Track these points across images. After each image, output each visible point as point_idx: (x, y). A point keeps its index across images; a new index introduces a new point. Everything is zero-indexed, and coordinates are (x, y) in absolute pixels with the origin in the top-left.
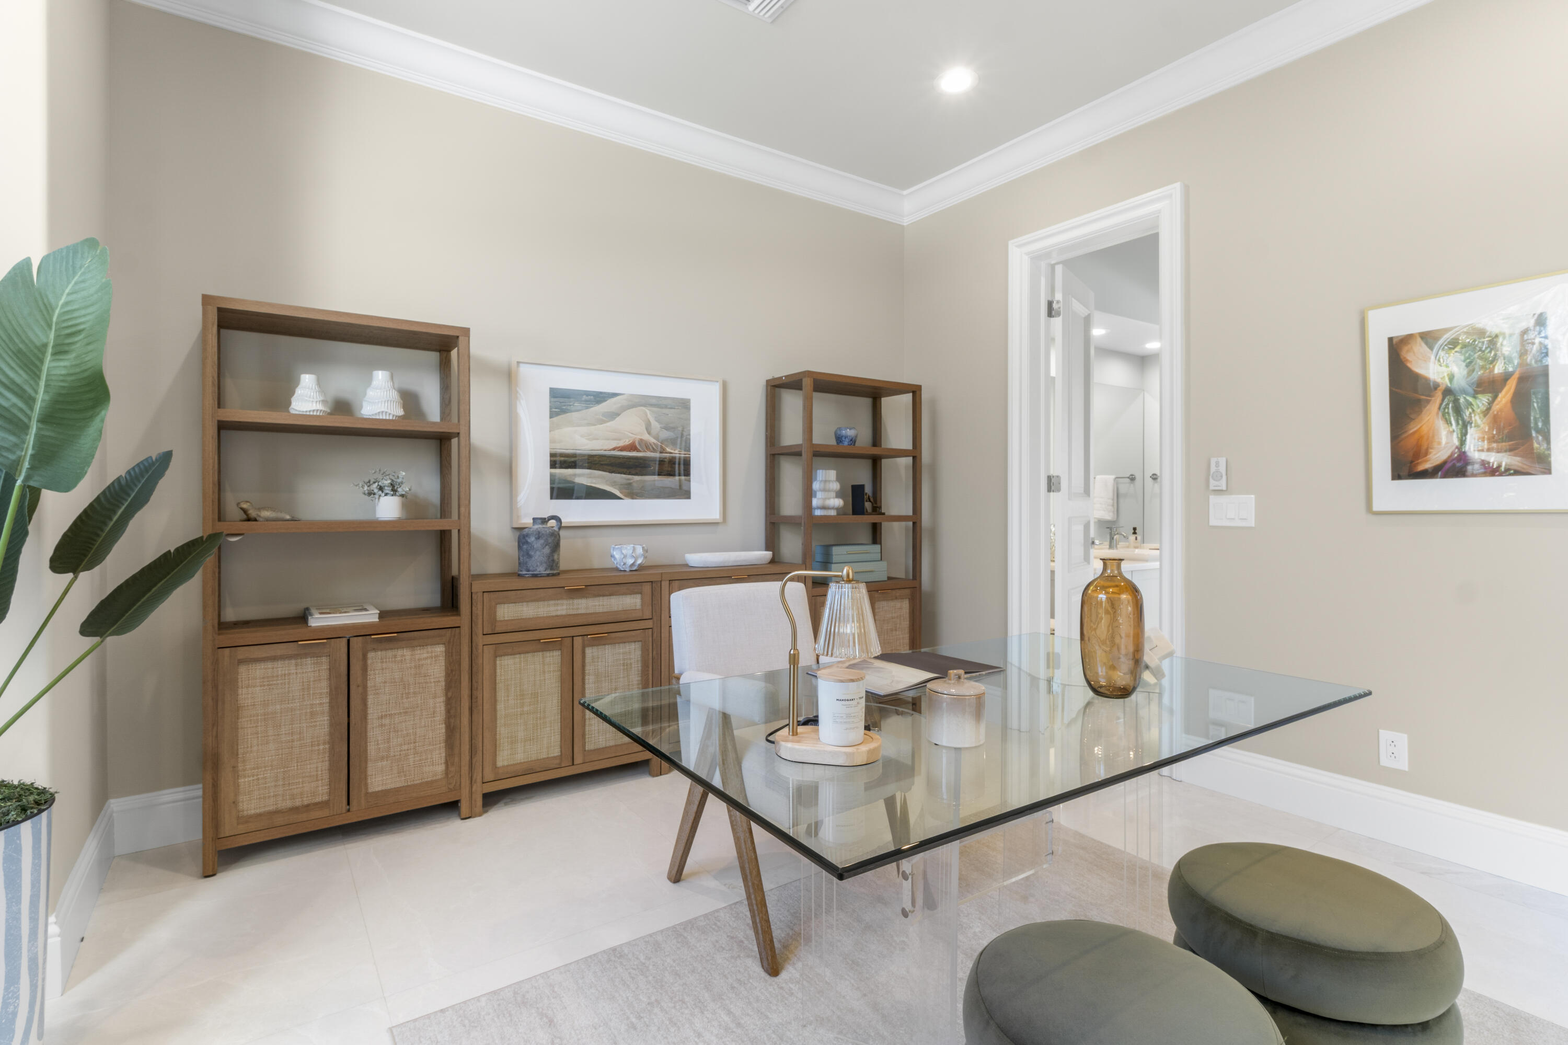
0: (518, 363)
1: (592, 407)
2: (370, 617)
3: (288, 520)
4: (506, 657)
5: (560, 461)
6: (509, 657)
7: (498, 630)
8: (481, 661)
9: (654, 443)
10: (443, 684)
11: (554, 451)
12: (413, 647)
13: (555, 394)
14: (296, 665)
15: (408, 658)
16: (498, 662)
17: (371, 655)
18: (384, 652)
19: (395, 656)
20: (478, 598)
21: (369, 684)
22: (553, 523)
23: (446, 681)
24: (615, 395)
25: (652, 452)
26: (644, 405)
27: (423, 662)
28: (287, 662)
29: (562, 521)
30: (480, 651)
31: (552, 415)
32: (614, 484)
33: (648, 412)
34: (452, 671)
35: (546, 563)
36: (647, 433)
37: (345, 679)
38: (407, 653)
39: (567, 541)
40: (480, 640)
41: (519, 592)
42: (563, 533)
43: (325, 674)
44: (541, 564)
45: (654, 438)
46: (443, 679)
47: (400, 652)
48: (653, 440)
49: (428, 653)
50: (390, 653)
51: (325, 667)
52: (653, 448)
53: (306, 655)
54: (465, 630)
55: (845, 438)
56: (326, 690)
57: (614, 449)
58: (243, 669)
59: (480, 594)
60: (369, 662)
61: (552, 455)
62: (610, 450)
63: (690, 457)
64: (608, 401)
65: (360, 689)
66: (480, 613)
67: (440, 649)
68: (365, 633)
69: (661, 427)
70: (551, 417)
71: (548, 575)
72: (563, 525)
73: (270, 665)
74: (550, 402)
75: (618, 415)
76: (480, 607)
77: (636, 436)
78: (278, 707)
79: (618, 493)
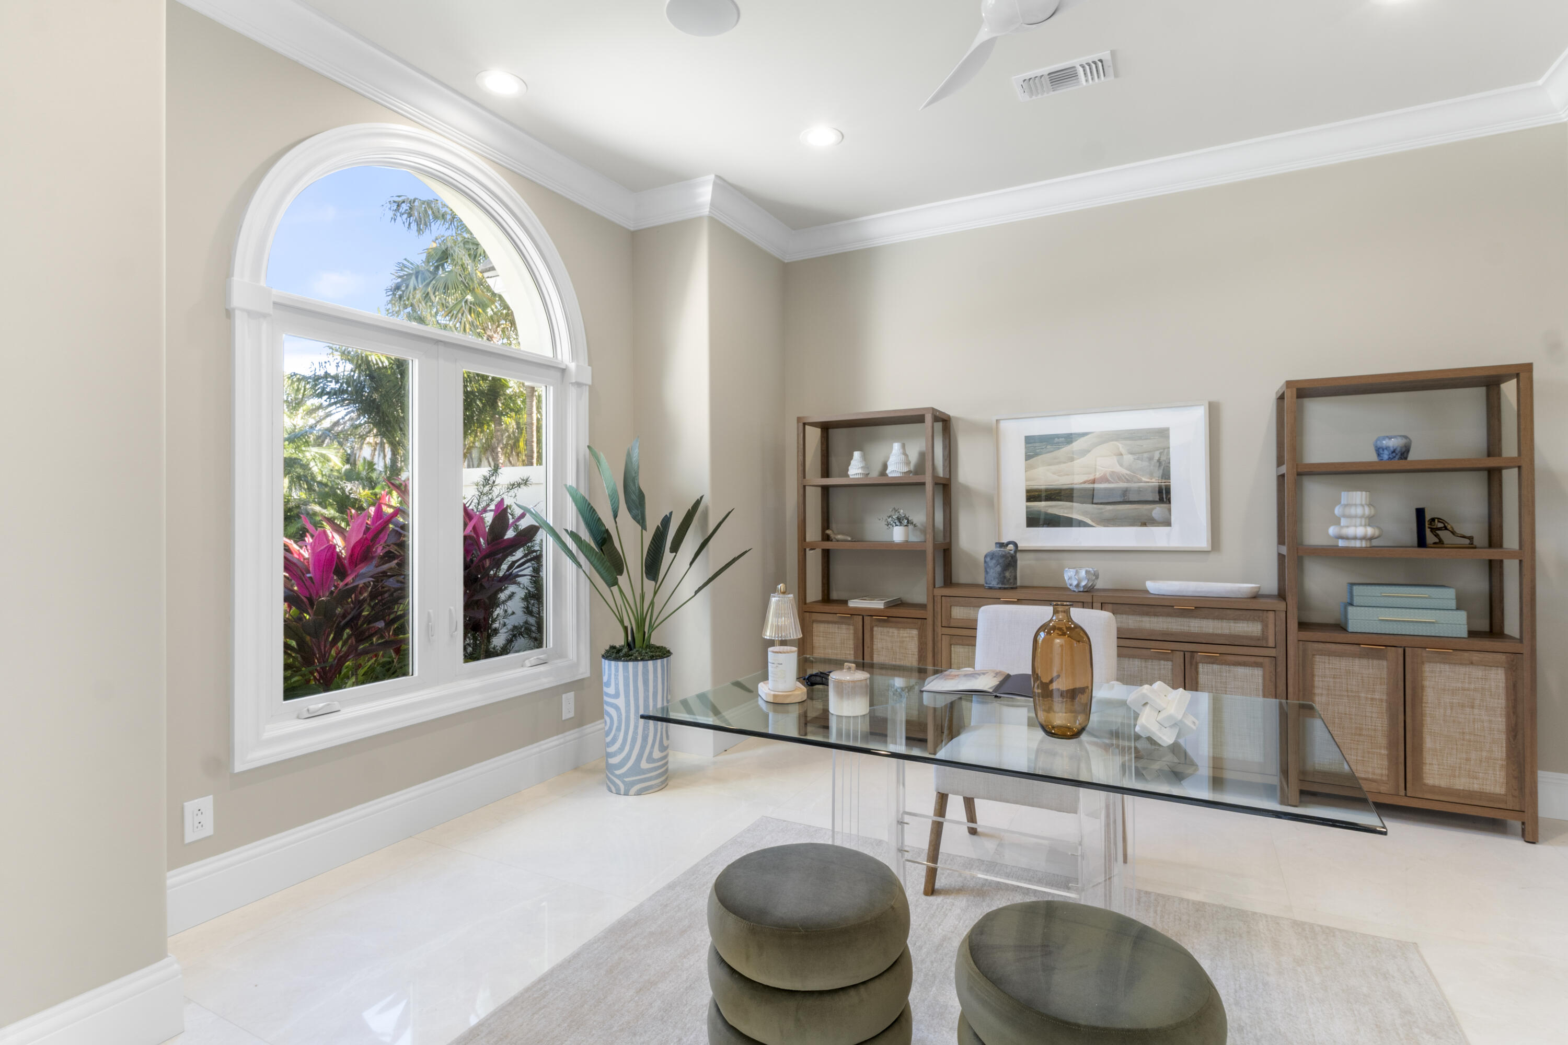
0: (998, 421)
1: (1062, 448)
2: (878, 605)
3: (850, 541)
4: (958, 646)
5: (1033, 496)
6: (961, 646)
7: (952, 625)
8: (940, 646)
9: (1127, 474)
10: (917, 656)
11: (1029, 488)
12: (899, 628)
13: (1029, 440)
14: (838, 628)
15: (896, 634)
16: (952, 649)
17: (875, 629)
18: (882, 628)
19: (888, 632)
20: (938, 599)
21: (875, 647)
22: (1011, 547)
23: (918, 654)
24: (1084, 434)
25: (1125, 482)
26: (1116, 440)
27: (905, 639)
28: (834, 625)
29: (1019, 545)
30: (940, 638)
31: (1028, 457)
32: (1085, 513)
33: (1120, 446)
34: (922, 649)
35: (998, 578)
36: (1118, 465)
37: (861, 641)
38: (895, 631)
39: (1022, 562)
40: (940, 630)
41: (967, 599)
42: (1019, 555)
43: (852, 636)
44: (994, 579)
45: (1127, 469)
46: (916, 653)
47: (891, 630)
48: (1124, 471)
49: (907, 633)
50: (885, 630)
51: (852, 631)
52: (1127, 480)
53: (842, 623)
54: (930, 621)
55: (1383, 451)
56: (852, 646)
57: (1084, 482)
58: (815, 625)
59: (939, 597)
60: (874, 633)
61: (1028, 491)
62: (1081, 483)
63: (1170, 485)
64: (1078, 441)
65: (869, 649)
66: (939, 611)
67: (915, 632)
68: (872, 613)
69: (1135, 459)
70: (1026, 460)
71: (1000, 588)
72: (1019, 549)
73: (826, 625)
74: (1026, 447)
75: (1089, 451)
76: (939, 606)
77: (1106, 469)
78: (830, 651)
79: (1089, 522)
